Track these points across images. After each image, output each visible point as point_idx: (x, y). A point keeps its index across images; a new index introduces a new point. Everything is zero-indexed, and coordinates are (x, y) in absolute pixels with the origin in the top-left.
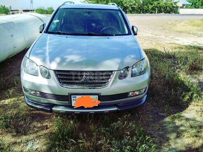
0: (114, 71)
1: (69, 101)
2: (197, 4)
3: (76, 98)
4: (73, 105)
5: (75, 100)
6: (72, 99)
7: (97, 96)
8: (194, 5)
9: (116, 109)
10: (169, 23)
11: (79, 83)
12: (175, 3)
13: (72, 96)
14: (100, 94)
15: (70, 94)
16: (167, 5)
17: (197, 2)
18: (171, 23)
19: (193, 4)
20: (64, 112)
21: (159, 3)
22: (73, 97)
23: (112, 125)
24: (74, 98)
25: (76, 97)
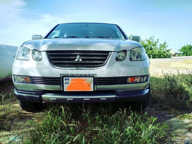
0: (110, 52)
1: (61, 85)
2: (188, 53)
3: (68, 81)
4: (65, 90)
5: (67, 83)
6: (65, 82)
7: (92, 78)
8: (186, 54)
9: (114, 96)
10: (164, 63)
11: (73, 63)
12: (168, 51)
13: (64, 78)
14: (95, 76)
15: (62, 75)
16: (161, 53)
17: (187, 52)
18: (166, 63)
19: (184, 53)
20: (55, 99)
21: (153, 52)
22: (66, 79)
23: (110, 118)
24: (67, 81)
25: (68, 79)
